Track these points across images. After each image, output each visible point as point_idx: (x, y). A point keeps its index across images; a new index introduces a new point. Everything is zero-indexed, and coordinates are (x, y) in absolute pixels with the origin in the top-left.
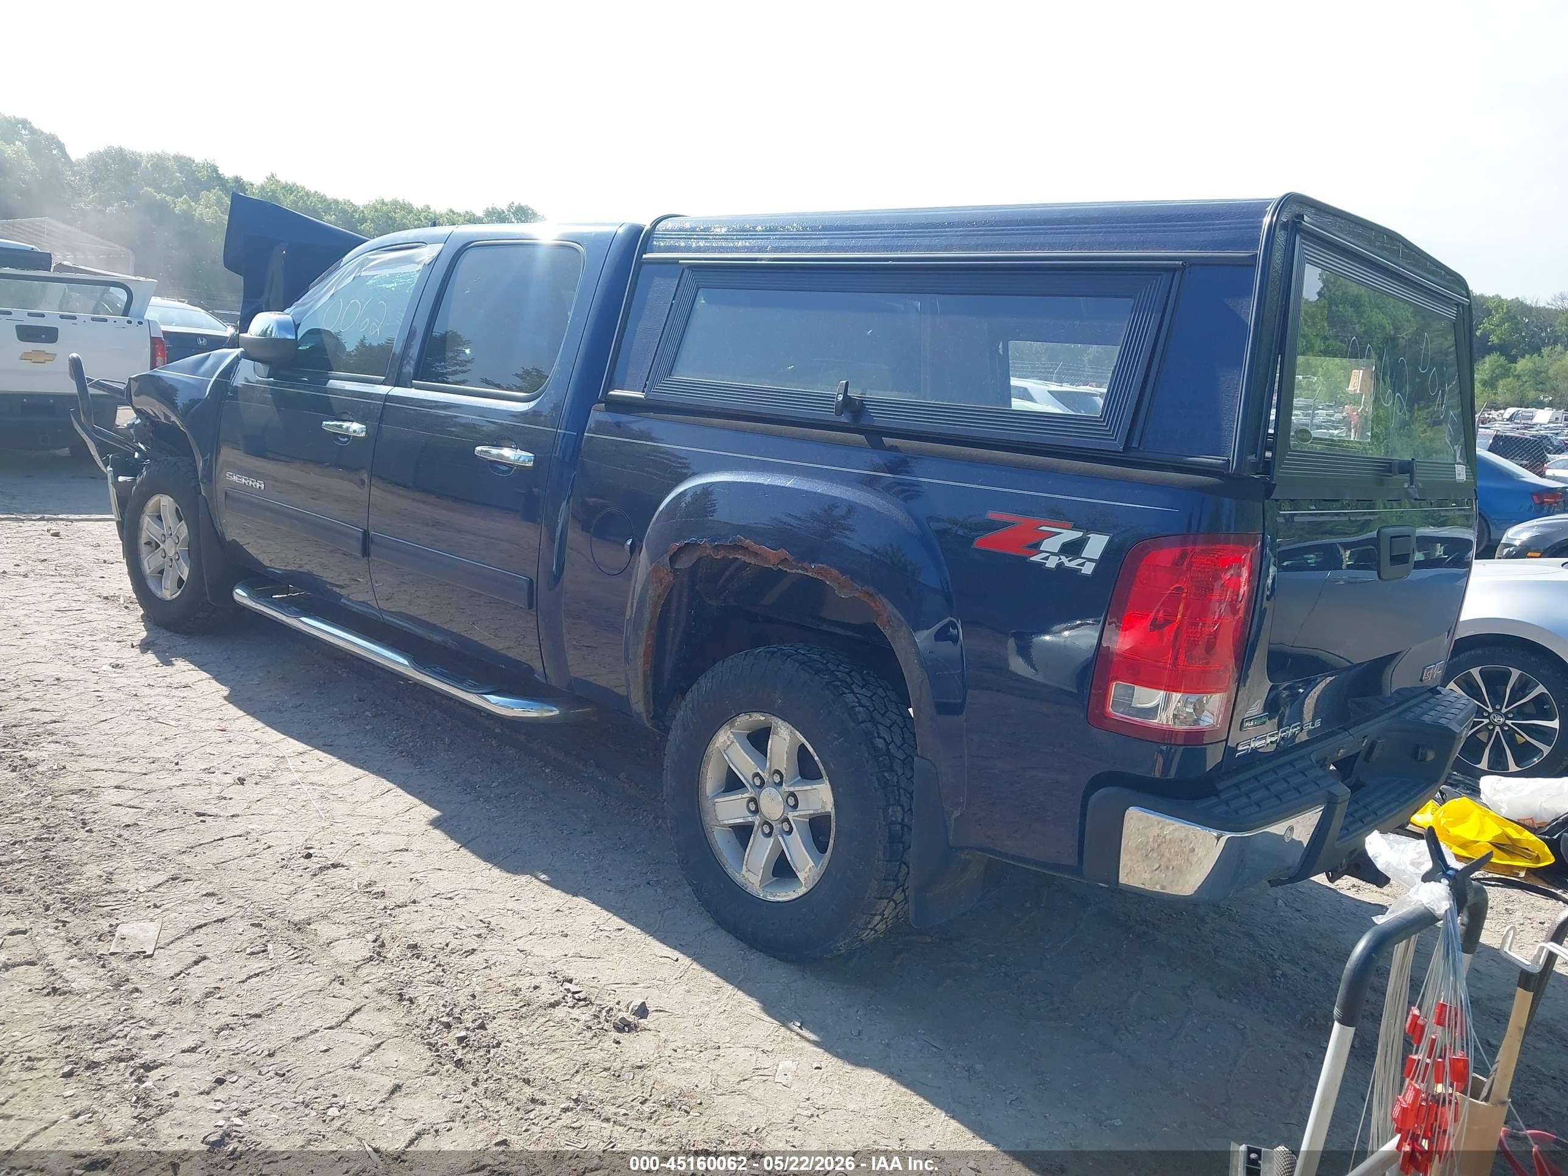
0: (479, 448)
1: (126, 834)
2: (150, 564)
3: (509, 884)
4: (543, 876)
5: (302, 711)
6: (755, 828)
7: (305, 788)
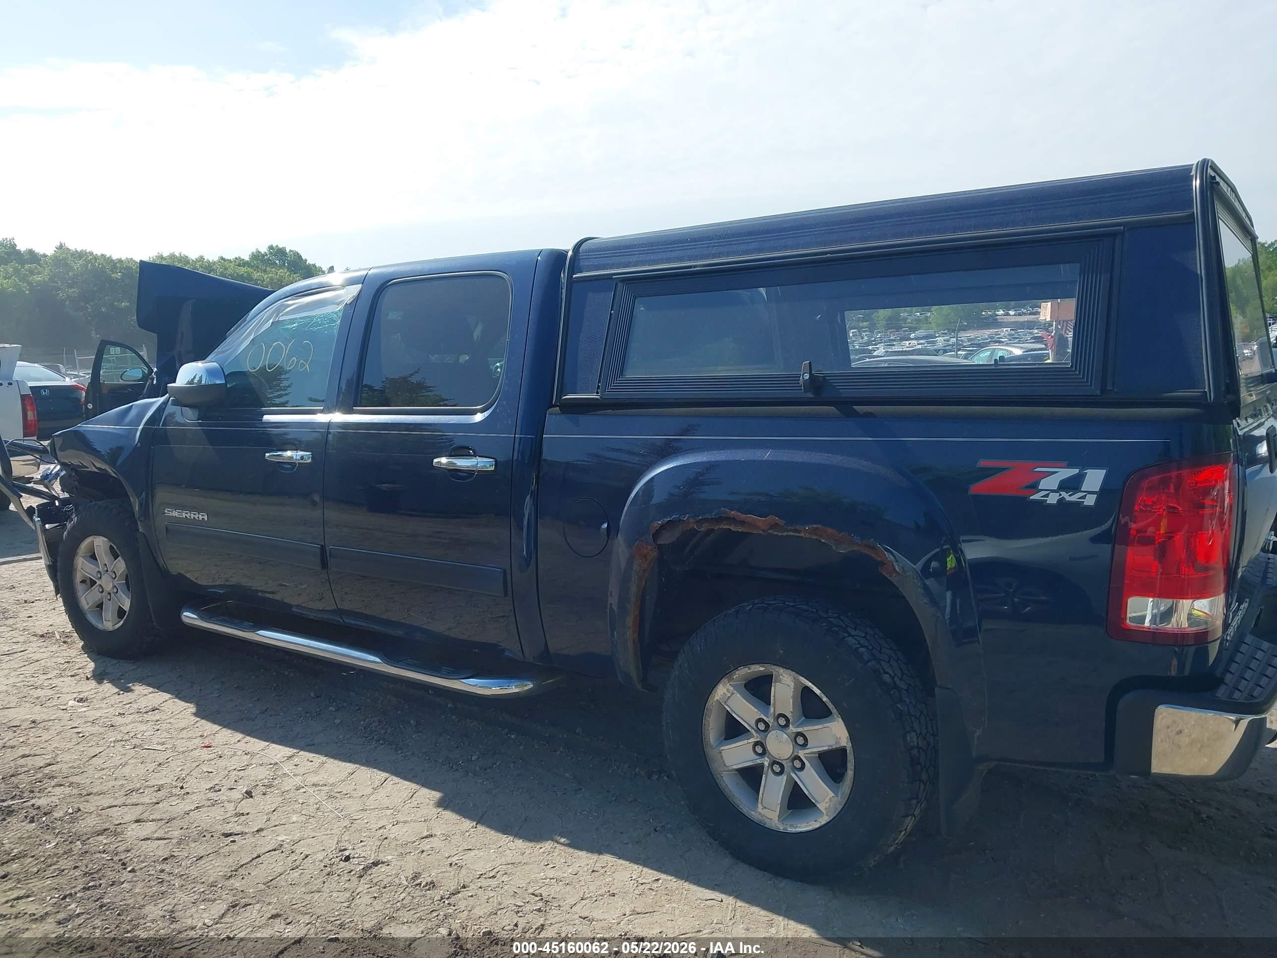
0: (436, 460)
1: (167, 867)
2: (87, 600)
3: (536, 853)
4: (563, 840)
5: (271, 716)
6: (765, 769)
7: (311, 790)
